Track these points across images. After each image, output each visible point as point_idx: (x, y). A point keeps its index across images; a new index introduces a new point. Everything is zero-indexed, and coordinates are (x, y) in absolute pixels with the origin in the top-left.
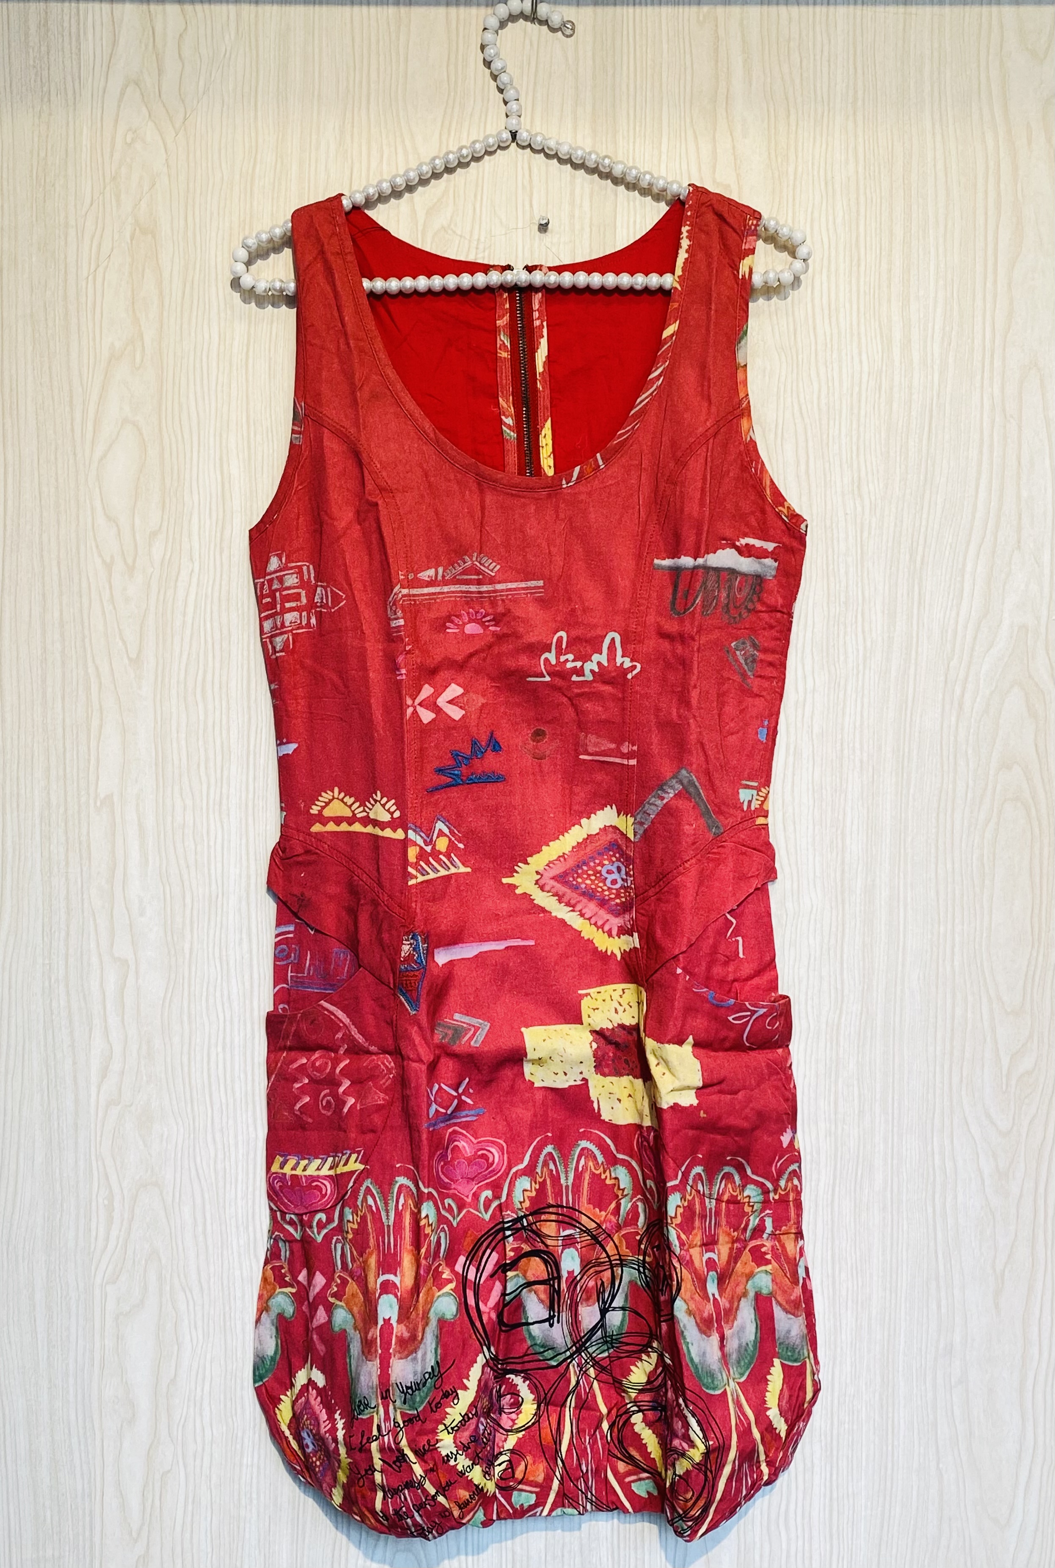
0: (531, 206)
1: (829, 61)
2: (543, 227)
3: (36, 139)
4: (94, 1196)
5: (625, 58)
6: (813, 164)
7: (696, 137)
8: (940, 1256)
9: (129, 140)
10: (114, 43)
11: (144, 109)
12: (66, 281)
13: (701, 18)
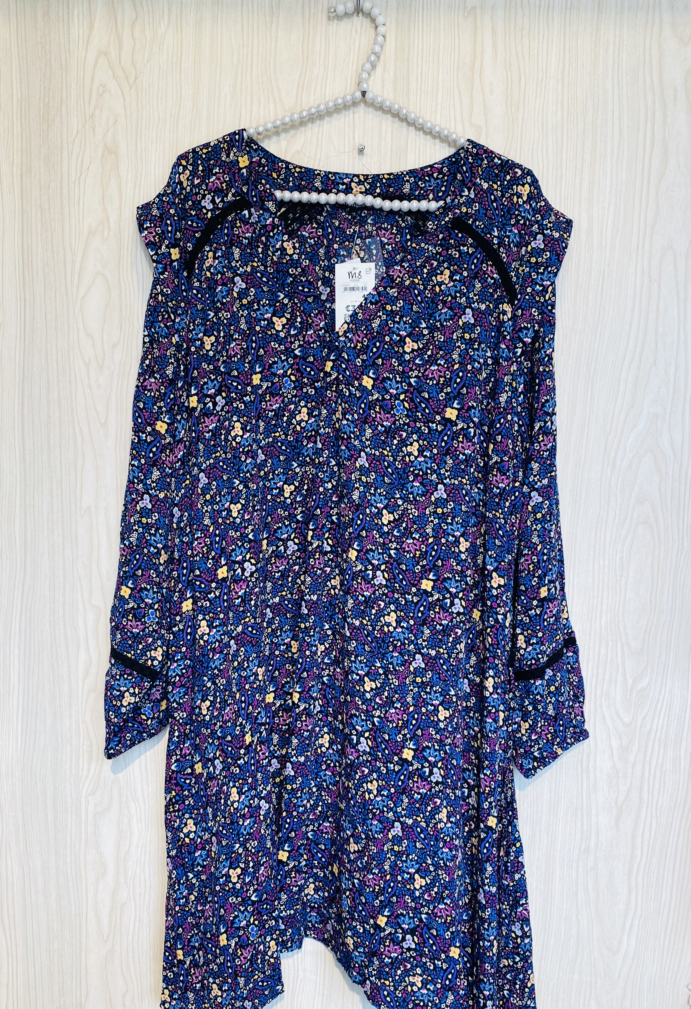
0: (354, 138)
1: (548, 44)
2: (361, 151)
3: (42, 91)
4: (81, 745)
5: (416, 41)
6: (534, 113)
7: (460, 94)
8: (584, 796)
9: (100, 92)
10: (91, 27)
11: (110, 73)
12: (61, 183)
13: (466, 14)
